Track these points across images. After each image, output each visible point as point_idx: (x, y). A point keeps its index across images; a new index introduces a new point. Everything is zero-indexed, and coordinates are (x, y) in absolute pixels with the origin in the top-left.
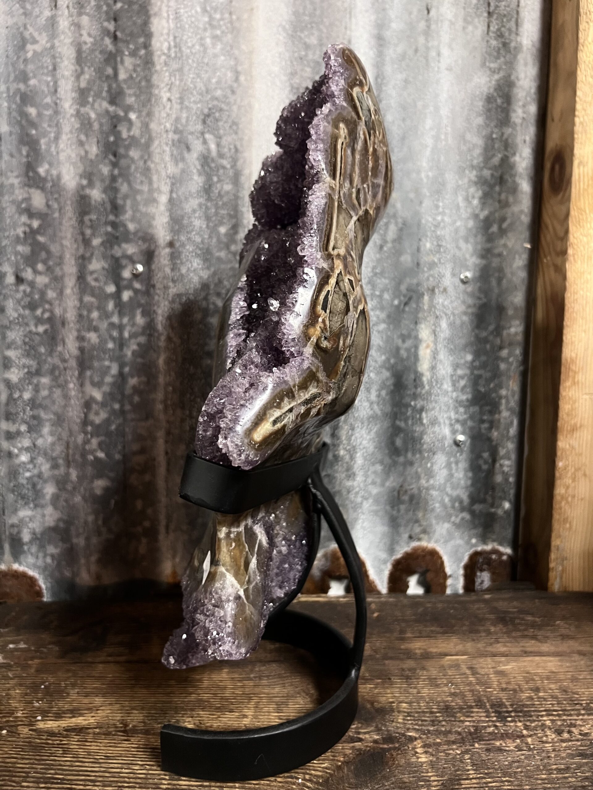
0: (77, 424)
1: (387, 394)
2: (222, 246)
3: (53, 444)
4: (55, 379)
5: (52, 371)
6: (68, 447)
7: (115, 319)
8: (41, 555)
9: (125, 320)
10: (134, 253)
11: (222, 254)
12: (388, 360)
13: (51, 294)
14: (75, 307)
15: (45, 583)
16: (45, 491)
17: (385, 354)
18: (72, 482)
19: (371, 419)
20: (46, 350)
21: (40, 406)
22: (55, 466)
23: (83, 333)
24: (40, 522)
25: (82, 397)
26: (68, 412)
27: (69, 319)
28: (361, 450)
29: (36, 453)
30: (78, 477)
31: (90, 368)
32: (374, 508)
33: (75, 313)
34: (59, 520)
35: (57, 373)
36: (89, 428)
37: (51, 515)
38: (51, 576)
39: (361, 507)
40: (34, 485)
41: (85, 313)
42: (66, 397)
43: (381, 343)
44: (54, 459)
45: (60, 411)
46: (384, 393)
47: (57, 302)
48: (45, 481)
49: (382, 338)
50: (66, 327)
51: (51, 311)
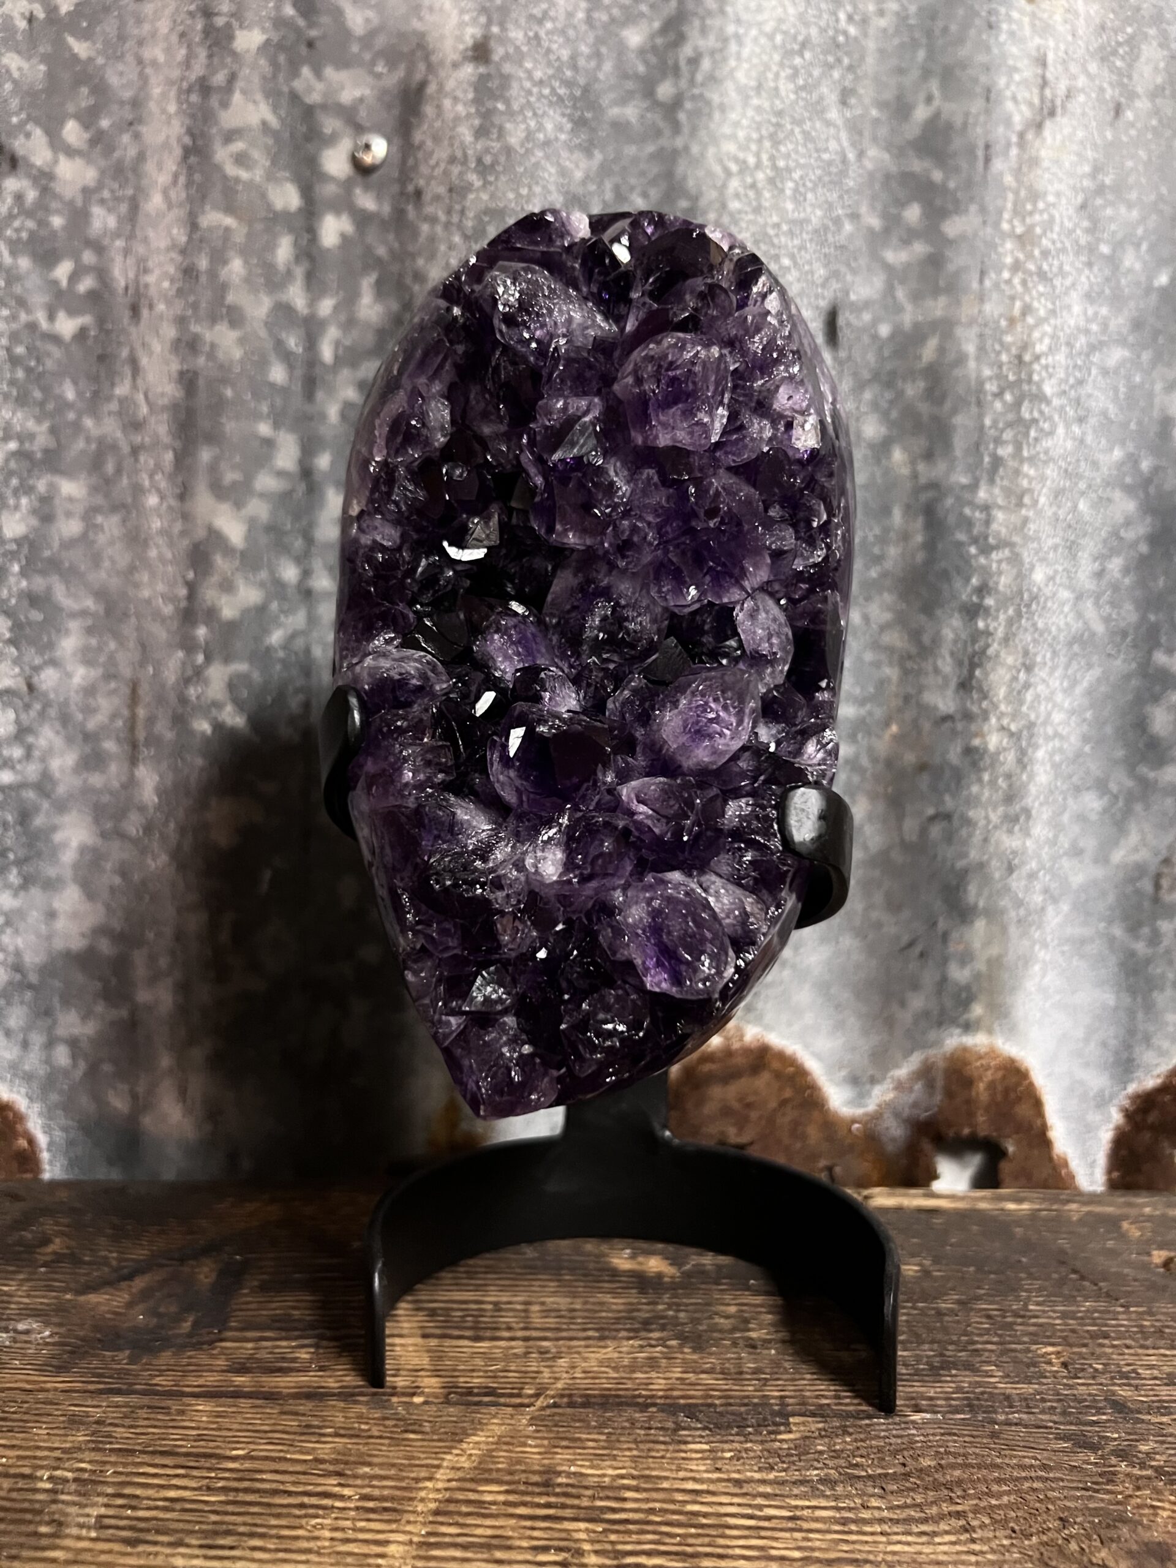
0: (163, 620)
1: (1126, 571)
2: (630, 85)
3: (90, 691)
4: (103, 485)
5: (96, 463)
6: (134, 698)
7: (297, 296)
8: (37, 1039)
9: (326, 306)
10: (361, 100)
11: (631, 112)
12: (1133, 460)
13: (102, 220)
14: (173, 246)
15: (47, 1130)
16: (58, 837)
17: (1123, 443)
18: (142, 809)
19: (1076, 648)
20: (80, 394)
21: (54, 565)
22: (92, 761)
23: (196, 328)
24: (38, 936)
25: (183, 533)
26: (137, 586)
27: (153, 291)
28: (1048, 738)
29: (33, 713)
30: (160, 791)
31: (213, 438)
32: (1077, 931)
33: (172, 270)
34: (100, 931)
35: (110, 467)
36: (201, 632)
37: (74, 915)
38: (67, 1106)
39: (1039, 927)
40: (24, 816)
41: (203, 263)
42: (136, 539)
43: (1112, 410)
44: (89, 737)
45: (115, 583)
46: (1115, 565)
47: (119, 243)
48: (61, 807)
49: (1116, 390)
50: (145, 313)
51: (102, 273)
